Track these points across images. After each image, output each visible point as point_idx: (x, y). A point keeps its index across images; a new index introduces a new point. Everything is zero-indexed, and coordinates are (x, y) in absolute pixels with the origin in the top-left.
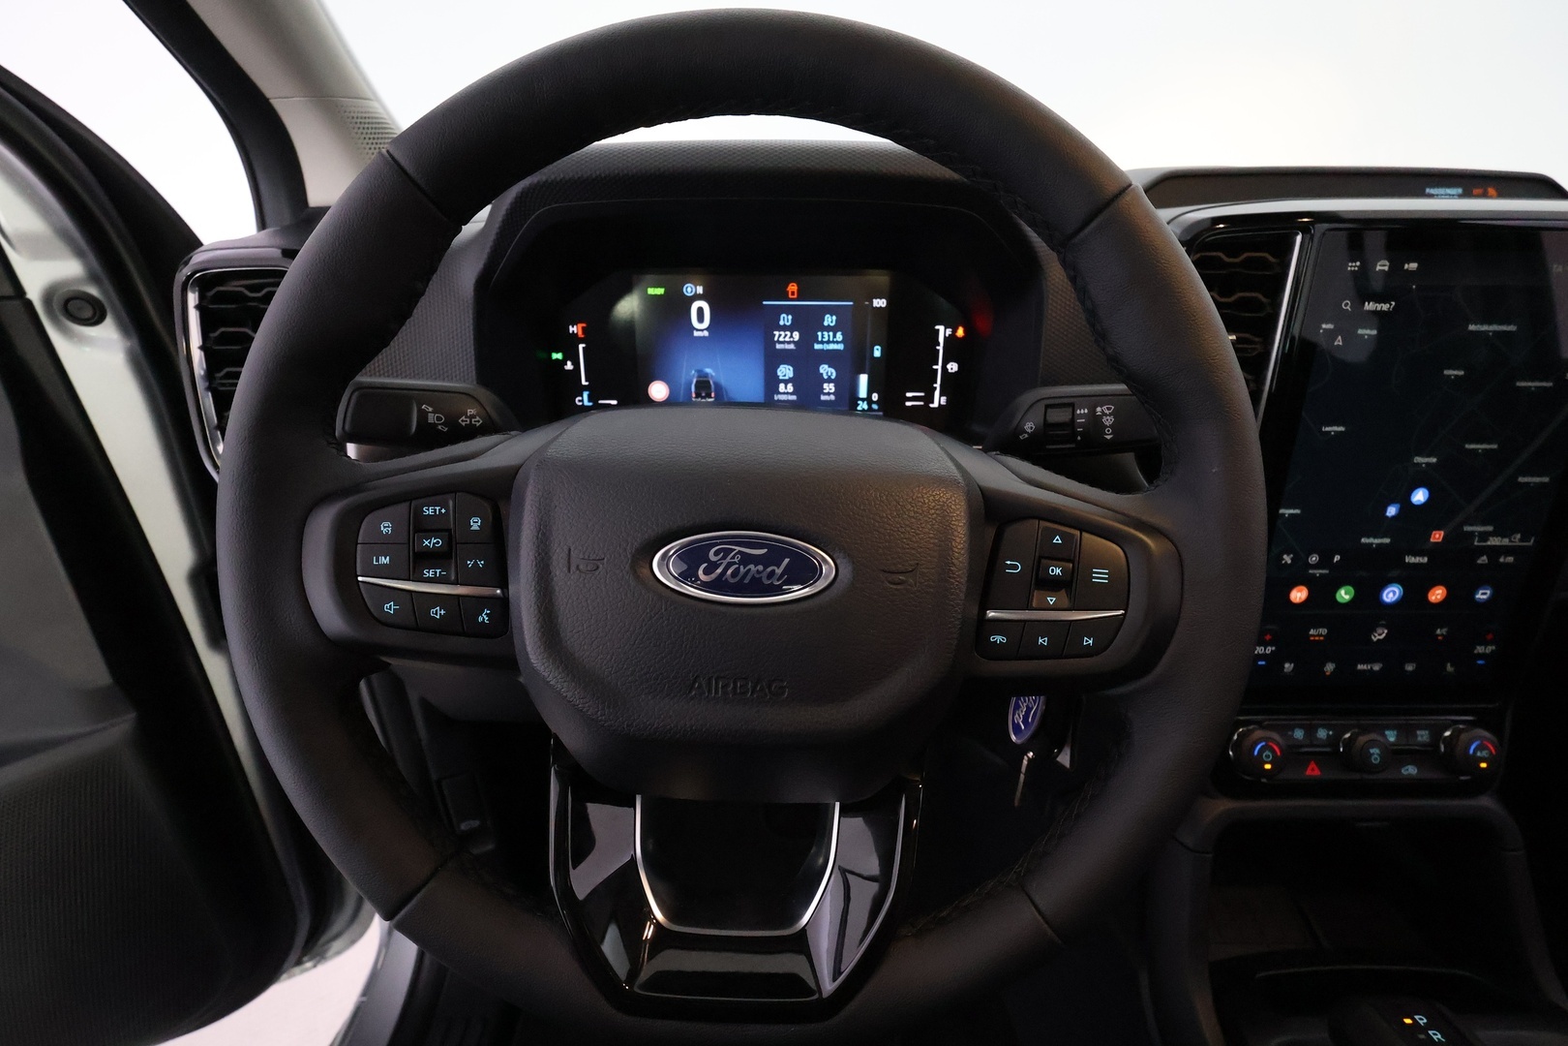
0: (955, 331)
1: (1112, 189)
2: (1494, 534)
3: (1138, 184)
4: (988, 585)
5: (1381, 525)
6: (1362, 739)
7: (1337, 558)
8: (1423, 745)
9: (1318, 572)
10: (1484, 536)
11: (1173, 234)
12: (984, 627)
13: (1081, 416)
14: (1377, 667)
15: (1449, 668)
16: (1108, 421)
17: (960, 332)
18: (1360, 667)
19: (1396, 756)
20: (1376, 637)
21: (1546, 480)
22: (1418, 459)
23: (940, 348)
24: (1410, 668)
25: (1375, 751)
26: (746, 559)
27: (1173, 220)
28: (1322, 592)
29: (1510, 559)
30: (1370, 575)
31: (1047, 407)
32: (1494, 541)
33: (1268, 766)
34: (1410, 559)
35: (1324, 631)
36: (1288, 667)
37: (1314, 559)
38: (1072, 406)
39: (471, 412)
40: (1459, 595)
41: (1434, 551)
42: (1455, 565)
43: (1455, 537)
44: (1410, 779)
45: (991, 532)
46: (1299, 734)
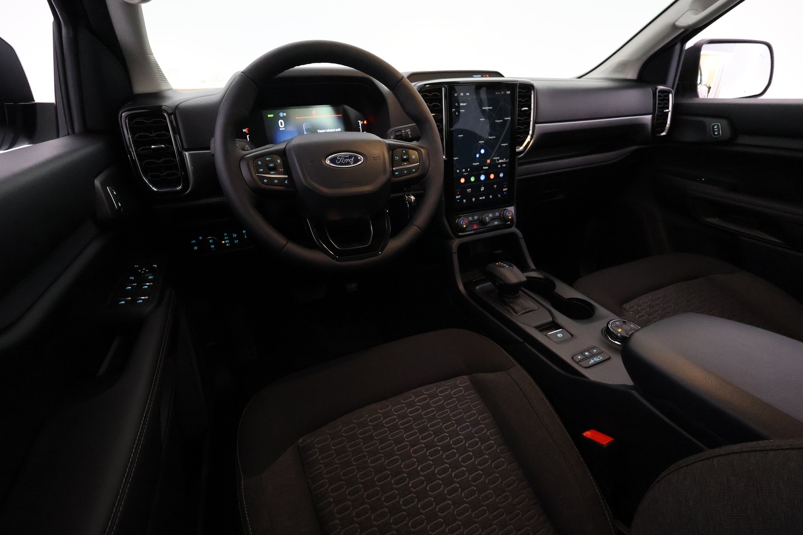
0: (364, 122)
1: (400, 77)
2: (500, 159)
3: (405, 76)
4: (393, 163)
5: (475, 160)
6: (484, 216)
7: (469, 169)
8: (497, 216)
9: (465, 174)
10: (498, 160)
11: (415, 88)
12: (393, 172)
13: (403, 132)
14: (484, 198)
15: (499, 196)
16: (409, 133)
17: (365, 122)
18: (480, 198)
19: (493, 219)
20: (482, 190)
21: (507, 144)
22: (480, 142)
23: (360, 127)
24: (491, 197)
25: (487, 218)
26: (345, 158)
27: (415, 85)
28: (467, 179)
29: (505, 165)
30: (477, 172)
31: (395, 132)
32: (500, 161)
33: (464, 226)
34: (484, 168)
35: (470, 190)
36: (465, 201)
37: (464, 170)
38: (401, 131)
39: (247, 146)
40: (497, 176)
41: (489, 165)
42: (494, 168)
43: (492, 161)
44: (496, 225)
45: (391, 152)
46: (471, 218)
